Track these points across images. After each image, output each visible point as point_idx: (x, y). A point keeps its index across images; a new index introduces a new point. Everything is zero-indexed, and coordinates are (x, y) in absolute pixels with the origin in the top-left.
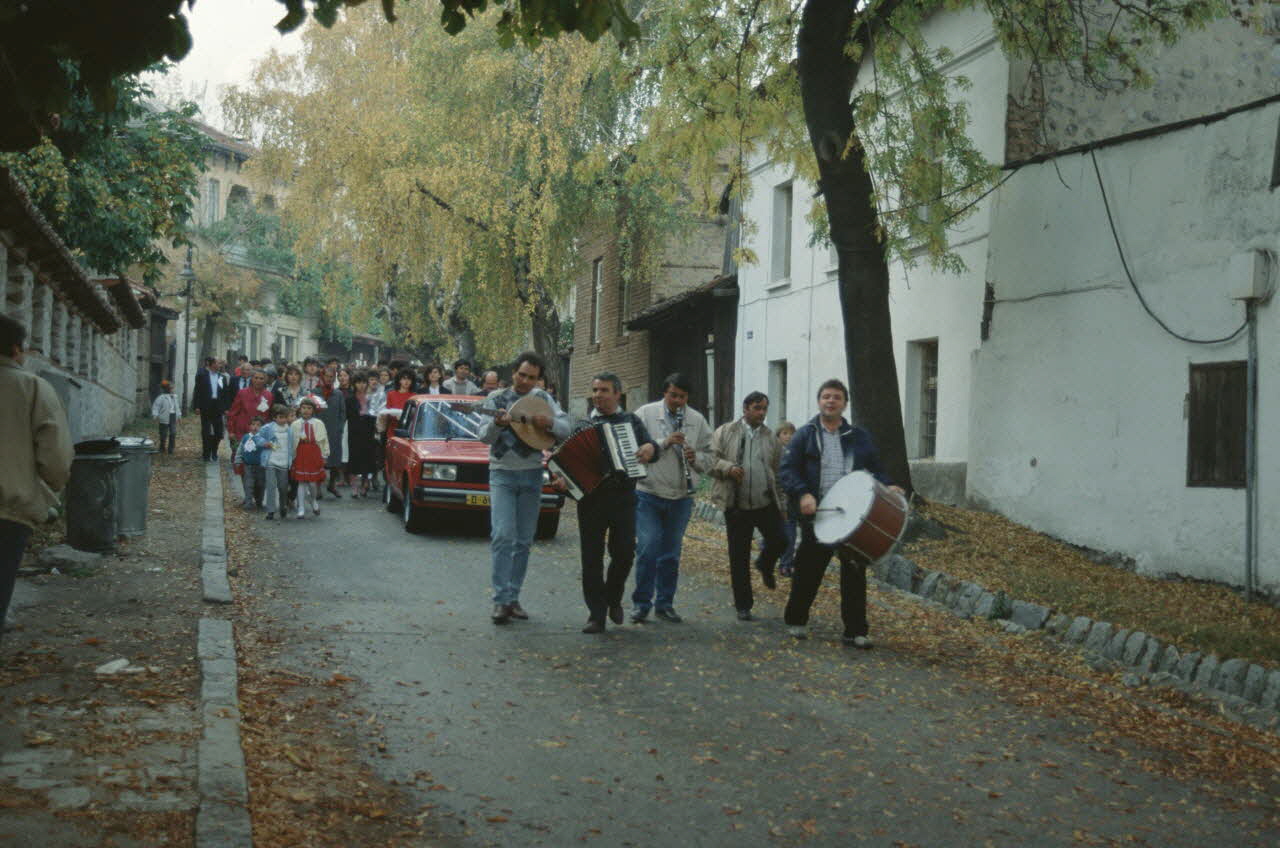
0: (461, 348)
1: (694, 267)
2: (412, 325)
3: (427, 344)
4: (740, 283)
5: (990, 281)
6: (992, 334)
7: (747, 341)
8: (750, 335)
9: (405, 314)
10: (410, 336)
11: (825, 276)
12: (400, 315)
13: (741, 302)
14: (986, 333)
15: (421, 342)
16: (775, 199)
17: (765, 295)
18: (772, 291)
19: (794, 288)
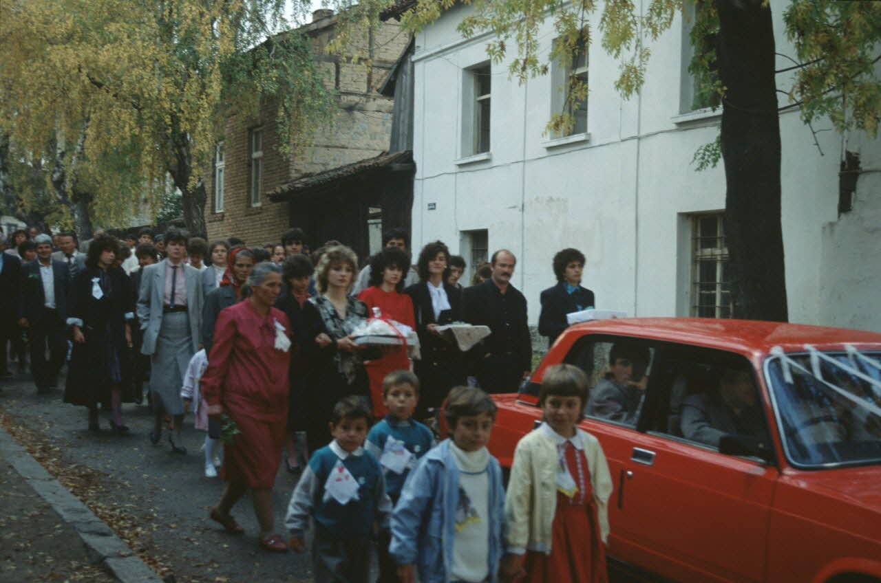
0: (76, 216)
1: (327, 147)
2: (23, 196)
3: (37, 213)
4: (416, 158)
5: (853, 150)
6: (855, 205)
7: (426, 212)
8: (432, 207)
9: (16, 187)
10: (22, 206)
11: (545, 150)
12: (12, 188)
13: (418, 175)
14: (845, 206)
15: (32, 212)
16: (464, 78)
17: (454, 169)
18: (461, 166)
19: (495, 162)
